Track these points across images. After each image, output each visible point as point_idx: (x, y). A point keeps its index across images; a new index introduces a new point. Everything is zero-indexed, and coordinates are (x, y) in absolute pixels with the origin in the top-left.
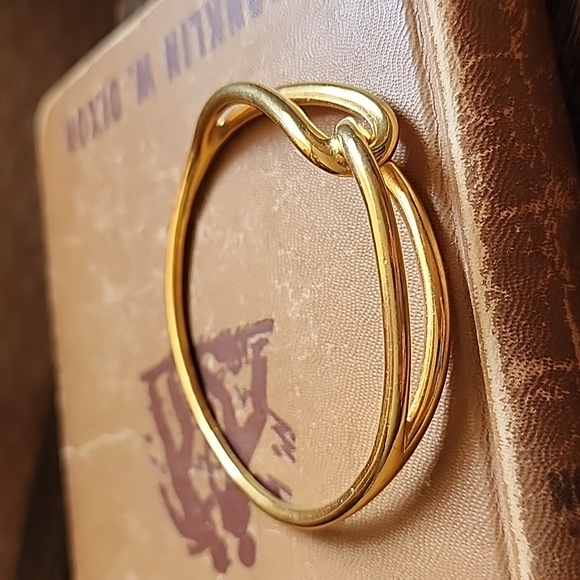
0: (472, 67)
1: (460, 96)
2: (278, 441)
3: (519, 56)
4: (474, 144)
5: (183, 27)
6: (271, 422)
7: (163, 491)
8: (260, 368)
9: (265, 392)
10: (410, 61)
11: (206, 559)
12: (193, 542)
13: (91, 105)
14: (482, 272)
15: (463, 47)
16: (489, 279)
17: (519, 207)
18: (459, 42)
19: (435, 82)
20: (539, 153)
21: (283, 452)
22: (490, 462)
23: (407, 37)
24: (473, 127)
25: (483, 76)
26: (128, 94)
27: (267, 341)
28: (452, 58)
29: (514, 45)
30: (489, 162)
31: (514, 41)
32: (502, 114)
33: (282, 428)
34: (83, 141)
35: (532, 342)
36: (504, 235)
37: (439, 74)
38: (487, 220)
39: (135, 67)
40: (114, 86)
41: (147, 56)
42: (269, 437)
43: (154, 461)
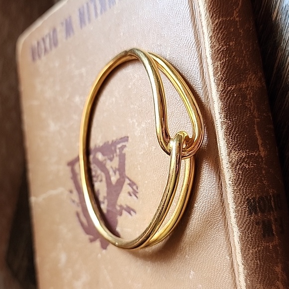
0: (217, 24)
1: (211, 37)
2: (130, 190)
3: (237, 19)
4: (217, 58)
5: (87, 4)
6: (127, 181)
7: (78, 215)
8: (122, 158)
9: (125, 169)
10: (190, 21)
11: (98, 243)
12: (92, 237)
13: (44, 40)
14: (220, 113)
15: (213, 15)
16: (223, 116)
17: (236, 85)
18: (211, 13)
19: (200, 30)
20: (245, 62)
21: (132, 195)
22: (222, 195)
23: (189, 10)
24: (217, 50)
25: (221, 28)
26: (61, 34)
27: (125, 146)
28: (208, 20)
29: (235, 15)
30: (224, 65)
31: (235, 13)
32: (229, 45)
33: (132, 184)
34: (39, 56)
35: (240, 143)
36: (229, 97)
37: (202, 27)
38: (222, 91)
39: (64, 22)
40: (54, 30)
41: (70, 17)
42: (126, 188)
43: (74, 201)
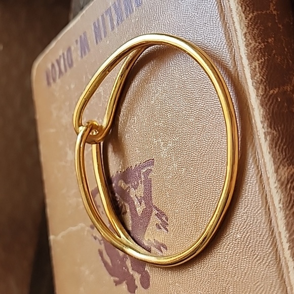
0: (251, 19)
1: (245, 34)
2: (159, 222)
3: (275, 12)
4: (254, 57)
5: (102, 16)
6: (155, 212)
7: (101, 253)
9: (151, 197)
10: (219, 19)
12: (117, 279)
13: (58, 62)
14: (262, 122)
15: (246, 8)
16: (266, 125)
17: (279, 88)
18: (243, 6)
19: (232, 29)
20: (288, 61)
21: (162, 227)
22: (271, 221)
23: (217, 7)
24: (253, 48)
25: (257, 23)
26: (76, 54)
27: (151, 170)
28: (240, 15)
29: (272, 7)
30: (262, 66)
31: (271, 5)
32: (267, 42)
34: (54, 80)
35: (289, 157)
36: (272, 103)
37: (234, 23)
38: (263, 95)
39: (79, 39)
40: (69, 50)
41: (85, 33)
42: (154, 220)
43: (95, 238)
